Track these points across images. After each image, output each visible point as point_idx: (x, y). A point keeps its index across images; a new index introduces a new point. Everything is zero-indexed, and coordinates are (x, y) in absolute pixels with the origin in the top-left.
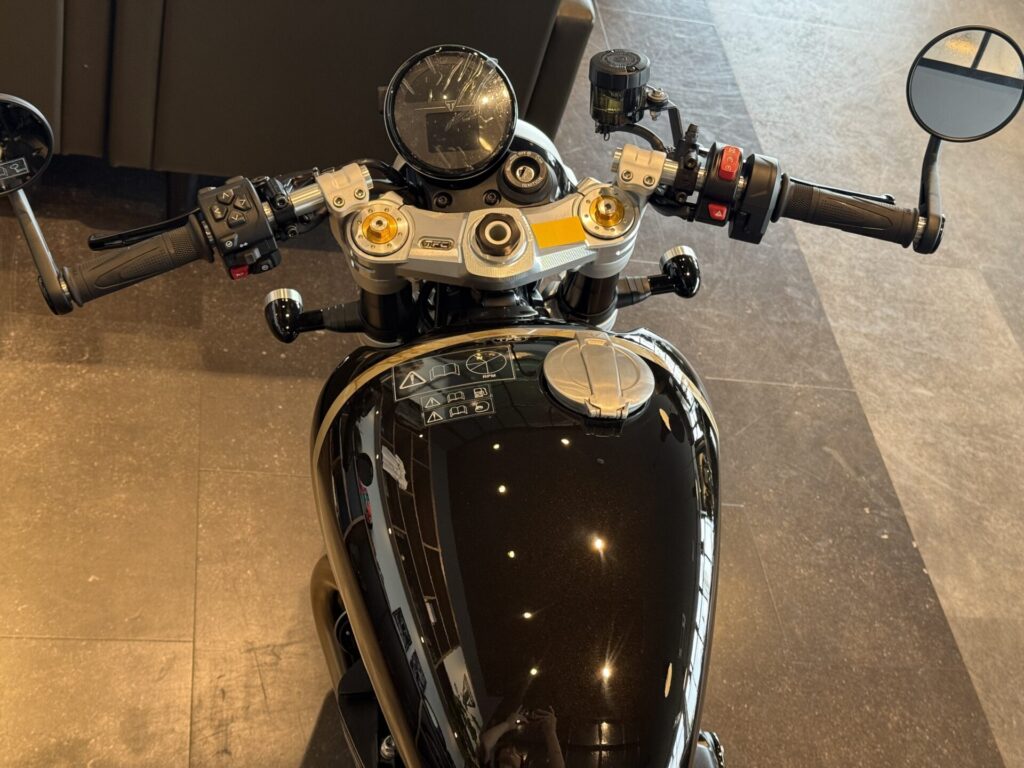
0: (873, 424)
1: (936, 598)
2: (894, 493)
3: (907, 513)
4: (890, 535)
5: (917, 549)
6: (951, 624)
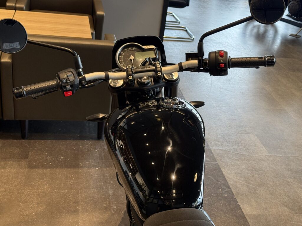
0: (223, 170)
1: (241, 210)
2: (229, 185)
4: (227, 195)
5: (235, 198)
6: (246, 216)
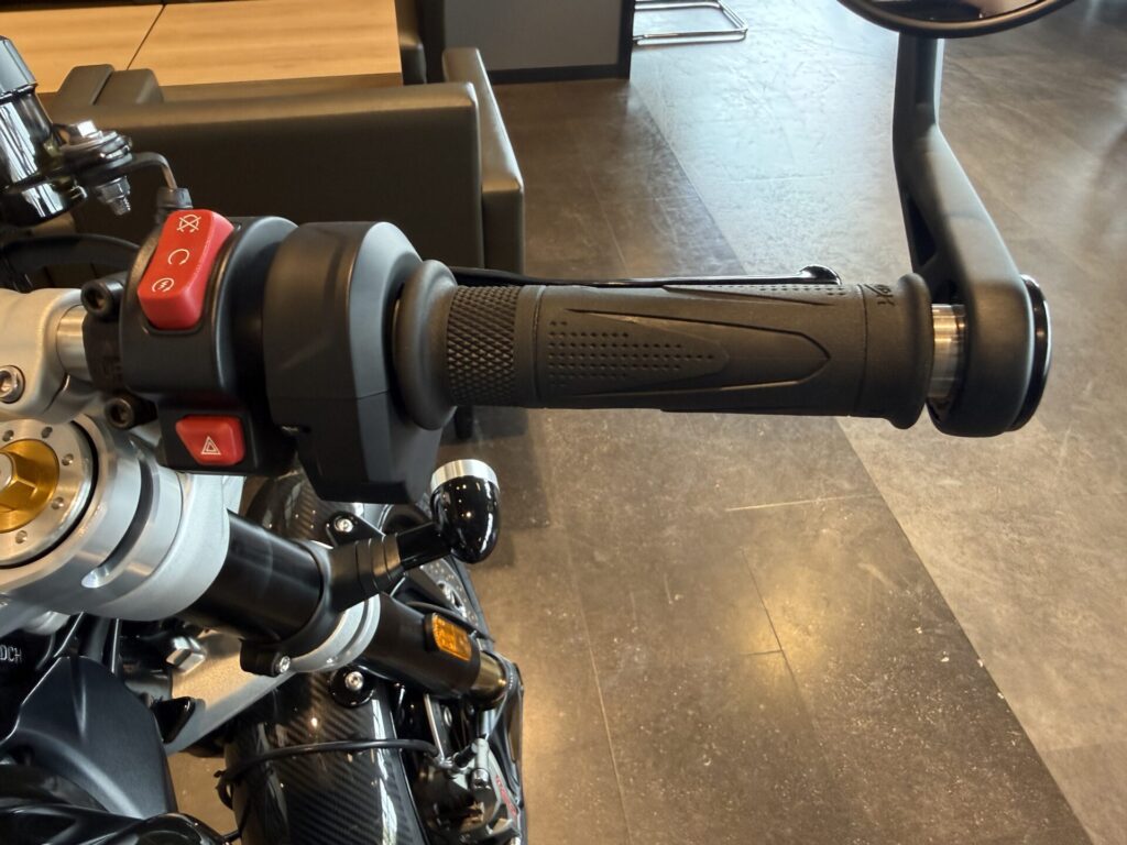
0: (906, 527)
3: (964, 625)
4: (950, 657)
5: (985, 670)
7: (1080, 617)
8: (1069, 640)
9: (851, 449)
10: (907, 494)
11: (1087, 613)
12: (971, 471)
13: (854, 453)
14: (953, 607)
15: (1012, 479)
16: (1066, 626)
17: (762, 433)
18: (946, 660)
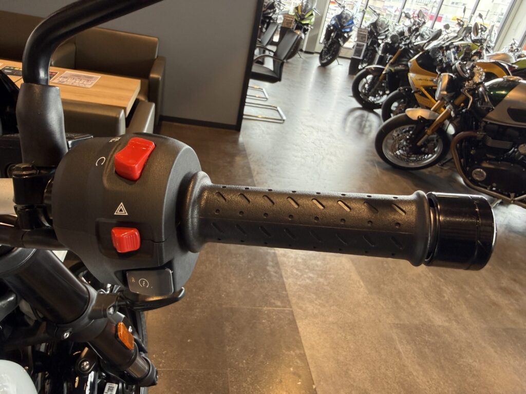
0: (299, 325)
2: (306, 358)
3: (311, 369)
5: (315, 389)
7: (362, 372)
8: (354, 382)
9: (285, 289)
10: (304, 311)
11: (365, 371)
12: (333, 305)
13: (286, 291)
14: (309, 361)
15: (349, 311)
16: (355, 375)
17: (249, 277)
18: (300, 383)
